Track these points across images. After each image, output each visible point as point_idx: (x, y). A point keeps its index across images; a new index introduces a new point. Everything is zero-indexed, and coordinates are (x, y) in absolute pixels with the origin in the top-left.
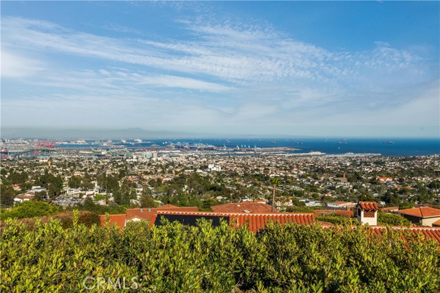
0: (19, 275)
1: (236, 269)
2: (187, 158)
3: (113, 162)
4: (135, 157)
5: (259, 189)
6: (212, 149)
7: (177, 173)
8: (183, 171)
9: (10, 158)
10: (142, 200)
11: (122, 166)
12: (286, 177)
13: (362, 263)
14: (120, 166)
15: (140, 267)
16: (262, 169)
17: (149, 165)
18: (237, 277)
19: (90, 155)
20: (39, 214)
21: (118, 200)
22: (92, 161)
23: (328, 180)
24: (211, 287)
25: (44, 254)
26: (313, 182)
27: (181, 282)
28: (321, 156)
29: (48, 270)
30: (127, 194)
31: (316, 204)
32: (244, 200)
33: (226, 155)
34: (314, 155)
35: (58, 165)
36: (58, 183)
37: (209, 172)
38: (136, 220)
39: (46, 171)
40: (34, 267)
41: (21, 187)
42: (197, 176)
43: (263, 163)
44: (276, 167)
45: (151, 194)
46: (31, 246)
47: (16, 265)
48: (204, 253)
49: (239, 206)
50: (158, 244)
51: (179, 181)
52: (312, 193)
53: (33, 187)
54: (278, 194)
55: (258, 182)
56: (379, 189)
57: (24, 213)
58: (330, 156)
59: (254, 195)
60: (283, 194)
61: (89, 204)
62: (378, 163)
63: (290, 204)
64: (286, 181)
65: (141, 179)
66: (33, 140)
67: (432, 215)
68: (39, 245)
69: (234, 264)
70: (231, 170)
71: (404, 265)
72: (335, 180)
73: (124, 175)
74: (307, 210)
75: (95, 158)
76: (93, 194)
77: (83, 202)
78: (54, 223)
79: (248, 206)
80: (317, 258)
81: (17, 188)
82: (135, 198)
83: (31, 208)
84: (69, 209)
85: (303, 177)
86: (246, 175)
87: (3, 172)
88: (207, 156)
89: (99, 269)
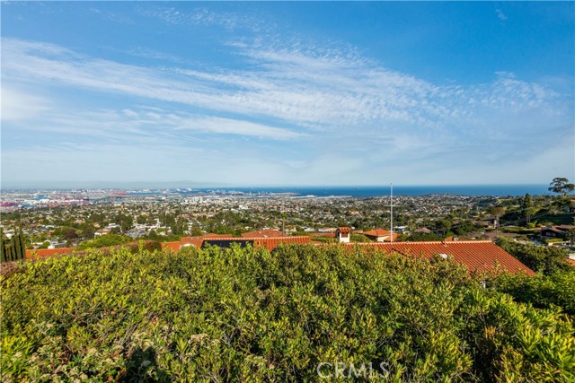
0: (96, 290)
1: (257, 276)
2: (224, 201)
3: (171, 205)
4: (186, 201)
5: (274, 221)
6: (241, 195)
7: (217, 211)
8: (221, 210)
9: (91, 203)
10: (192, 231)
11: (177, 207)
12: (291, 213)
13: (340, 268)
15: (189, 279)
16: (275, 207)
17: (197, 206)
18: (258, 282)
19: (154, 200)
20: (113, 244)
21: (174, 231)
22: (155, 204)
23: (319, 214)
24: (240, 289)
25: (116, 273)
26: (309, 215)
27: (218, 287)
28: (314, 198)
29: (119, 284)
30: (181, 227)
31: (311, 230)
32: (264, 229)
33: (252, 198)
34: (309, 198)
35: (129, 208)
36: (129, 220)
37: (239, 210)
38: (187, 245)
39: (120, 212)
40: (108, 283)
41: (100, 224)
42: (231, 213)
43: (276, 203)
44: (285, 206)
45: (198, 226)
46: (107, 267)
47: (94, 282)
48: (235, 266)
49: (260, 232)
50: (202, 262)
51: (219, 217)
52: (308, 223)
53: (110, 224)
54: (286, 224)
55: (273, 216)
56: (351, 219)
57: (102, 244)
58: (320, 198)
59: (270, 225)
60: (290, 224)
61: (153, 235)
62: (349, 202)
63: (295, 230)
64: (292, 215)
65: (191, 216)
66: (109, 189)
67: (384, 235)
68: (113, 267)
69: (256, 272)
70: (255, 209)
71: (366, 268)
72: (323, 214)
73: (179, 214)
74: (305, 234)
75: (157, 202)
76: (156, 228)
77: (148, 234)
78: (124, 250)
79: (267, 232)
80: (311, 266)
81: (97, 225)
82: (187, 230)
83: (108, 240)
84: (137, 239)
85: (303, 212)
86: (265, 211)
87: (86, 214)
88: (238, 200)
89: (159, 281)
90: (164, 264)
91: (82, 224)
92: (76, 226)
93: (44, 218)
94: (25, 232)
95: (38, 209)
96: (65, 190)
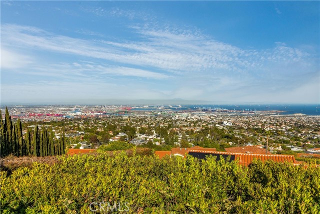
1: (228, 188)
2: (210, 117)
3: (165, 119)
4: (177, 116)
5: (258, 138)
6: (226, 112)
7: (203, 126)
8: (207, 125)
9: (108, 116)
10: (181, 143)
11: (169, 121)
12: (277, 131)
14: (168, 122)
16: (260, 124)
17: (186, 121)
19: (152, 114)
21: (167, 142)
22: (152, 118)
23: (308, 133)
26: (297, 134)
27: (189, 192)
28: (302, 116)
30: (173, 139)
31: (299, 150)
32: (247, 145)
33: (236, 115)
34: (297, 116)
35: (133, 121)
36: (133, 131)
37: (224, 126)
38: (176, 155)
39: (127, 124)
41: (113, 133)
42: (216, 128)
43: (261, 120)
44: (270, 123)
45: (187, 139)
46: (110, 165)
48: (208, 176)
49: (243, 148)
50: (180, 169)
51: (205, 131)
52: (296, 142)
53: (120, 133)
54: (270, 141)
55: (257, 134)
58: (309, 116)
59: (254, 142)
60: (275, 142)
61: (150, 144)
63: (280, 149)
64: (277, 133)
65: (181, 129)
66: (120, 106)
69: (227, 184)
70: (239, 125)
72: (313, 133)
73: (171, 127)
74: (291, 153)
75: (154, 116)
76: (153, 138)
77: (147, 143)
79: (250, 149)
81: (111, 134)
82: (177, 142)
83: (117, 145)
84: (139, 146)
85: (289, 130)
86: (249, 128)
87: (104, 124)
88: (223, 116)
89: (144, 181)
90: (150, 167)
91: (102, 132)
92: (98, 133)
93: (78, 126)
94: (67, 135)
95: (75, 119)
96: (91, 106)
